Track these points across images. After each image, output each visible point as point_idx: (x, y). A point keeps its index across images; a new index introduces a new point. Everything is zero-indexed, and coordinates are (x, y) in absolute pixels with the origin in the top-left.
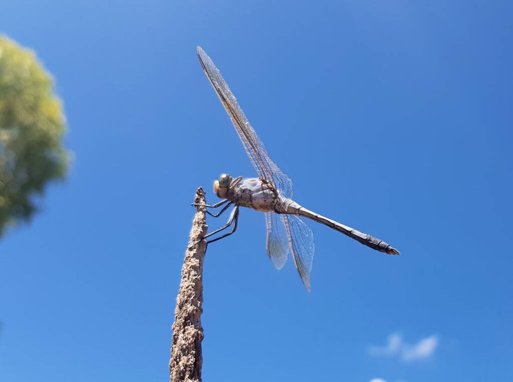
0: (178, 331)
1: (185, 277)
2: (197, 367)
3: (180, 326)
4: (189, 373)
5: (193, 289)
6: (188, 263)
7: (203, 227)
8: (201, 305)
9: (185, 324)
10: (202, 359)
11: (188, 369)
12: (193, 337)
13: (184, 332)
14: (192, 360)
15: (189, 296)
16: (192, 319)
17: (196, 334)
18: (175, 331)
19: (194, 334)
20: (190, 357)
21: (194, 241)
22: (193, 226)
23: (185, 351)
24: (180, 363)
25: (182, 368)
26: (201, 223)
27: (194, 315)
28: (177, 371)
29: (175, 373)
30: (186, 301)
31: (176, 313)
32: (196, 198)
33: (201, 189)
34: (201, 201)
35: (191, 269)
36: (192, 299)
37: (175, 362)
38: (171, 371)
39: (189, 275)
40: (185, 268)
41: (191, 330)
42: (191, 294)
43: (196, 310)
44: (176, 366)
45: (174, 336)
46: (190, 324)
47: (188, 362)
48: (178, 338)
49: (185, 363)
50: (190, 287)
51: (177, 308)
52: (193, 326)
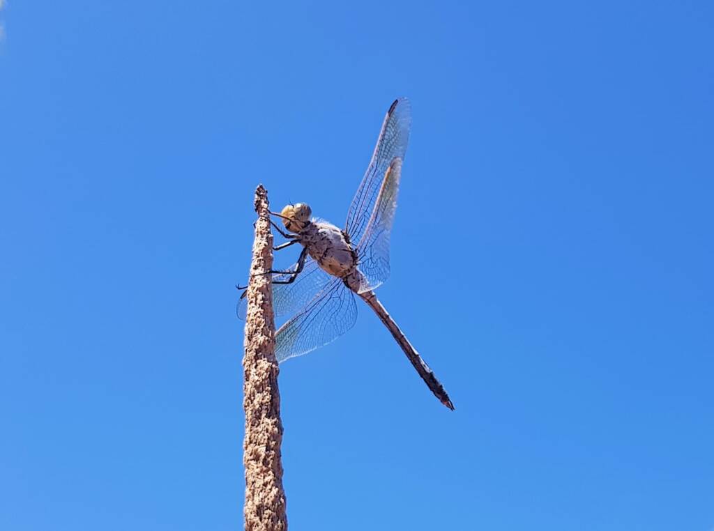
0: (250, 365)
1: (251, 302)
2: (274, 405)
3: (252, 360)
4: (266, 411)
5: (262, 316)
6: (254, 285)
7: (267, 238)
8: (272, 334)
9: (257, 358)
10: (279, 396)
11: (264, 407)
12: (266, 371)
13: (256, 367)
14: (267, 397)
15: (258, 325)
16: (263, 351)
17: (270, 368)
18: (246, 365)
19: (267, 369)
20: (265, 394)
21: (258, 257)
22: (256, 237)
23: (259, 388)
24: (255, 402)
25: (257, 406)
26: (264, 233)
27: (265, 347)
28: (252, 411)
29: (250, 413)
30: (256, 331)
31: (245, 345)
32: (256, 200)
33: (261, 187)
34: (263, 204)
35: (258, 292)
36: (262, 329)
37: (250, 401)
38: (246, 410)
39: (256, 299)
40: (251, 291)
41: (264, 364)
42: (260, 322)
43: (268, 340)
44: (251, 405)
45: (246, 371)
46: (263, 357)
47: (263, 399)
48: (250, 374)
49: (261, 400)
50: (259, 314)
51: (246, 339)
52: (266, 359)
